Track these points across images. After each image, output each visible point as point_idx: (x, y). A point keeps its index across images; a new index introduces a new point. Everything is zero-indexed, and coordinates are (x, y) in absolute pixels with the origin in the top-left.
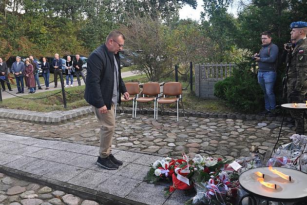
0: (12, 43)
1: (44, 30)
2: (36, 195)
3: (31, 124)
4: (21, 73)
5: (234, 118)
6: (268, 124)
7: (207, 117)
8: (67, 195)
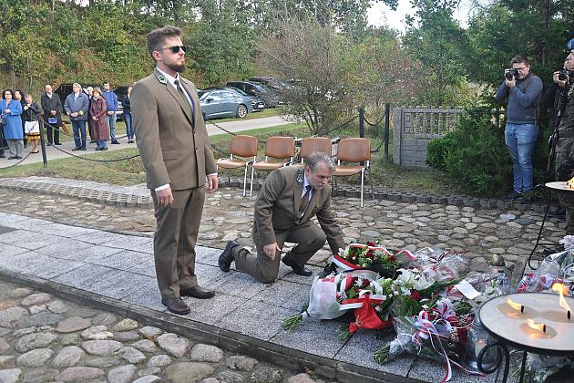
0: (64, 60)
1: (123, 36)
2: (111, 334)
3: (100, 206)
4: (81, 113)
5: (460, 205)
6: (518, 217)
7: (413, 201)
8: (166, 335)
